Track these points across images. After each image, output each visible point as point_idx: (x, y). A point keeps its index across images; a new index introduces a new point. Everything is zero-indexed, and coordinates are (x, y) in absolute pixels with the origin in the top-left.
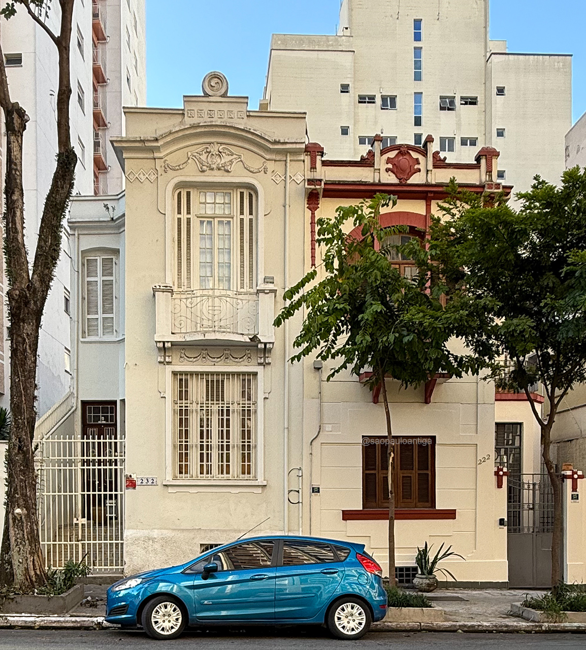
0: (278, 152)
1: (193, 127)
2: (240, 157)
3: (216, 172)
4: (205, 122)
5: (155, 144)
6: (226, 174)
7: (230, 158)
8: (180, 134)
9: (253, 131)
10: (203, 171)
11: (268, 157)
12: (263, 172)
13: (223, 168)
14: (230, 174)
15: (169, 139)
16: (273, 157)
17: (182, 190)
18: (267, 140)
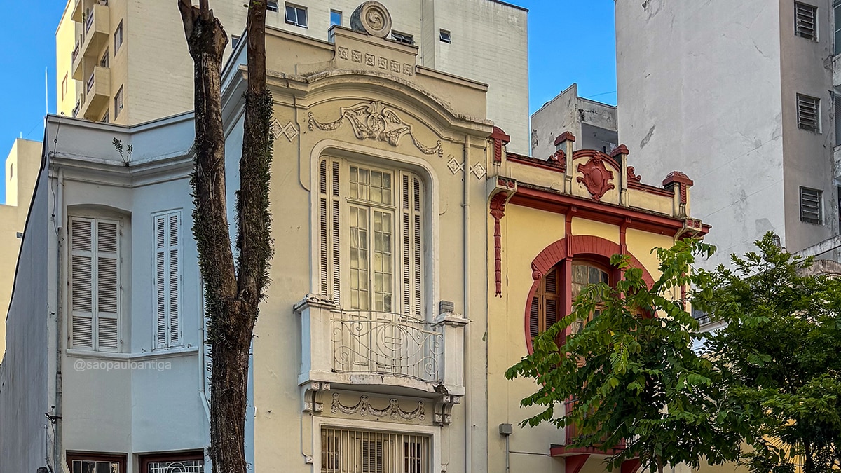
0: (457, 131)
1: (356, 75)
2: (408, 127)
3: (376, 143)
4: (372, 72)
5: (303, 88)
6: (391, 148)
7: (396, 127)
8: (337, 81)
9: (432, 97)
10: (362, 139)
11: (443, 135)
12: (436, 154)
13: (386, 139)
14: (397, 149)
15: (321, 84)
16: (450, 136)
17: (327, 158)
18: (448, 113)
